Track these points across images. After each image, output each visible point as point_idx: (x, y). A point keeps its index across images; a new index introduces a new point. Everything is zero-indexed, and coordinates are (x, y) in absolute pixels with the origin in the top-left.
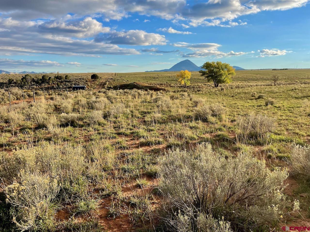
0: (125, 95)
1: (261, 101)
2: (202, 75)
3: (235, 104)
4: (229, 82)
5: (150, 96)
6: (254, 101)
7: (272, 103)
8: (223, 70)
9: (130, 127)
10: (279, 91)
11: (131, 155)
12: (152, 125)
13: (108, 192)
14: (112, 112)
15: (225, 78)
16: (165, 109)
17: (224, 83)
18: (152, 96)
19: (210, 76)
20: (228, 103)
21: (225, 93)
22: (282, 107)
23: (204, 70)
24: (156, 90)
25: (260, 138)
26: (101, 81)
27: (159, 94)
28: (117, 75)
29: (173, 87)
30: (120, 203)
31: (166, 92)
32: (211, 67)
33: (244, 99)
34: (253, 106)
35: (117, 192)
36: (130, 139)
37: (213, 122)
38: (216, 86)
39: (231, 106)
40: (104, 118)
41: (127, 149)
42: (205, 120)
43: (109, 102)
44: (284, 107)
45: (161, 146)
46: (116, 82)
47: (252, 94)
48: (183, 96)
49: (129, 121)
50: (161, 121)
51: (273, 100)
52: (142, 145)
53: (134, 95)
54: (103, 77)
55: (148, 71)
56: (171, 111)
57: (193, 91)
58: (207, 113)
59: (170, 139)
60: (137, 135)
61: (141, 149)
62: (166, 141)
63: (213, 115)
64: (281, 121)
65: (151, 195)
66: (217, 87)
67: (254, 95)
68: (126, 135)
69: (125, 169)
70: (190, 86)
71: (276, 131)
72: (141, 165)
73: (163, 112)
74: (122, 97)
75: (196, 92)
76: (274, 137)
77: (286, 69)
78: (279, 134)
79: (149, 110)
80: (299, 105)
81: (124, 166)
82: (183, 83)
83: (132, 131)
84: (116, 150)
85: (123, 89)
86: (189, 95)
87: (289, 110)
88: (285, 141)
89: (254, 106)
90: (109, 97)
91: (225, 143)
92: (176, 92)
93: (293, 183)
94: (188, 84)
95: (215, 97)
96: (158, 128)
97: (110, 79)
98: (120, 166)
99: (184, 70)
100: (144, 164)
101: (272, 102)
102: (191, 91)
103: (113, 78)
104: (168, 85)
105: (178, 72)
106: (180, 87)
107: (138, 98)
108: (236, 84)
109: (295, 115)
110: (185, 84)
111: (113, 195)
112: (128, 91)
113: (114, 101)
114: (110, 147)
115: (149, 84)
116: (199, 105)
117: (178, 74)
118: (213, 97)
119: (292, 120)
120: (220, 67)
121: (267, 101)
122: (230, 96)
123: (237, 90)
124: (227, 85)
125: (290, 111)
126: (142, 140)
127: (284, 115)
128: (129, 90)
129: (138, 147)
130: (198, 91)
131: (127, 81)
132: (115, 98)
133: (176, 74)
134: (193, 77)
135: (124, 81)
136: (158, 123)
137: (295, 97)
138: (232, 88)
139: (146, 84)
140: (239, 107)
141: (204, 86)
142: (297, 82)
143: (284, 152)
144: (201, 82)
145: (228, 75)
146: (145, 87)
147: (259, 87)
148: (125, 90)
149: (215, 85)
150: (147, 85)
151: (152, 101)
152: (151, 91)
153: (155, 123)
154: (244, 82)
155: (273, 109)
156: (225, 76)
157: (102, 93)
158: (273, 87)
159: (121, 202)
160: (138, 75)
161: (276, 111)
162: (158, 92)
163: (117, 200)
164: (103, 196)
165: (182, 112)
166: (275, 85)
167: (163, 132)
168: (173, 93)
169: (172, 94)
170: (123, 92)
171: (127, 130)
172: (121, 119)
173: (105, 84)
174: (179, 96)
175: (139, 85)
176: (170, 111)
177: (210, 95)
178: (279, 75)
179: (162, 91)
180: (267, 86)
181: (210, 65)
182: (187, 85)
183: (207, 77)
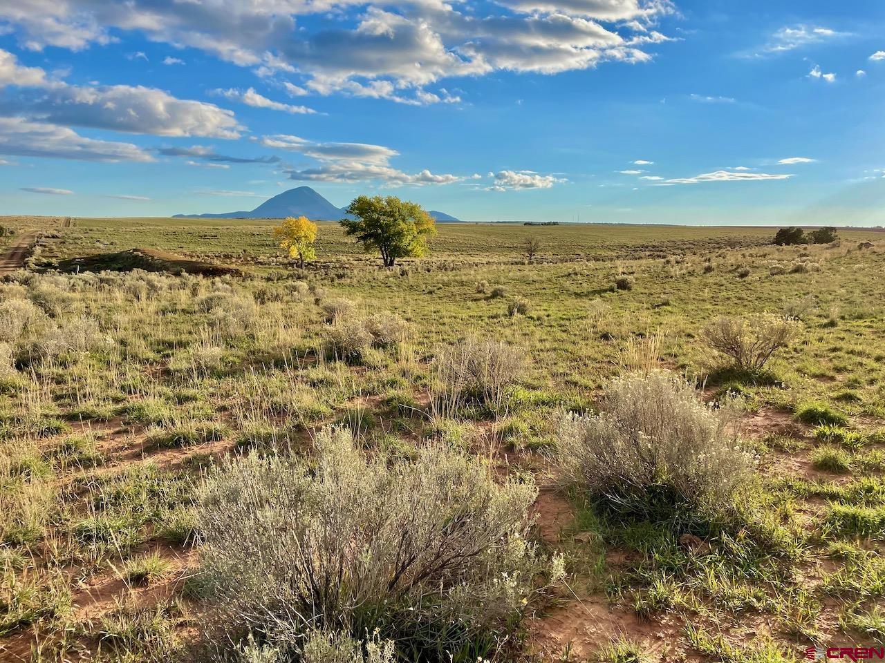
0: (100, 289)
1: (499, 305)
2: (349, 233)
3: (435, 312)
4: (422, 255)
5: (188, 291)
6: (483, 303)
7: (522, 309)
8: (404, 220)
9: (114, 392)
10: (541, 278)
11: (113, 483)
12: (191, 381)
13: (21, 613)
14: (50, 346)
15: (409, 244)
16: (238, 331)
17: (409, 256)
18: (194, 292)
19: (371, 236)
20: (418, 311)
21: (411, 283)
22: (546, 318)
23: (353, 218)
24: (212, 272)
25: (491, 400)
26: (13, 243)
27: (220, 285)
28: (75, 225)
29: (265, 264)
30: (64, 643)
31: (244, 280)
32: (373, 211)
33: (458, 298)
34: (480, 317)
35: (56, 610)
36: (112, 431)
37: (376, 364)
38: (389, 265)
39: (425, 318)
40: (19, 367)
41: (99, 464)
42: (354, 360)
43: (41, 312)
44: (550, 318)
45: (217, 447)
46: (71, 247)
47: (479, 287)
48: (295, 291)
49: (112, 374)
50: (220, 367)
51: (526, 301)
52: (153, 447)
53: (135, 289)
54: (22, 231)
55: (181, 216)
56: (255, 337)
57: (323, 277)
58: (360, 339)
59: (246, 423)
60: (139, 418)
61: (148, 461)
62: (236, 428)
63: (378, 345)
64: (541, 353)
65: (175, 603)
66: (391, 267)
67: (481, 288)
68: (98, 420)
69: (89, 531)
70: (316, 262)
71: (530, 381)
72: (148, 511)
73: (228, 341)
74: (90, 296)
75: (332, 280)
76: (523, 394)
77: (555, 224)
78: (534, 388)
79: (184, 337)
80: (581, 314)
81: (85, 523)
82: (294, 253)
83: (121, 406)
84: (60, 472)
85: (96, 270)
86: (312, 289)
87: (561, 326)
88: (548, 404)
89: (483, 318)
90: (39, 296)
91: (405, 421)
92: (272, 280)
93: (560, 509)
94: (311, 256)
95: (386, 293)
96: (211, 390)
97: (48, 237)
98: (69, 523)
99: (297, 216)
100: (158, 507)
101: (524, 305)
102: (318, 277)
103: (59, 235)
104: (249, 259)
105: (279, 221)
106: (285, 265)
107: (148, 298)
108: (439, 259)
109: (573, 338)
110: (301, 257)
111: (41, 619)
112: (111, 277)
113: (58, 310)
114: (36, 465)
115: (185, 255)
116: (338, 319)
117: (279, 227)
118: (379, 295)
119: (566, 351)
120: (398, 213)
121: (512, 303)
122: (424, 291)
123: (442, 277)
124: (417, 260)
125: (564, 329)
126: (155, 431)
127: (550, 338)
128: (117, 272)
129: (138, 456)
130: (340, 277)
131: (112, 244)
132: (63, 301)
133: (272, 227)
134: (322, 237)
135: (98, 244)
136: (212, 373)
137: (576, 294)
138: (429, 271)
139: (176, 255)
140: (446, 320)
141: (355, 263)
142: (579, 255)
143: (544, 432)
144: (348, 252)
145: (418, 233)
146: (174, 264)
147: (494, 267)
148: (103, 274)
149: (385, 261)
150: (182, 258)
151: (196, 308)
152: (191, 277)
153: (201, 374)
154: (458, 253)
155: (526, 324)
156: (410, 237)
157: (17, 283)
158: (527, 267)
159: (71, 638)
160: (148, 225)
161: (532, 328)
162: (217, 279)
163: (53, 637)
164: (5, 629)
165: (291, 337)
166: (531, 263)
167: (226, 403)
168: (264, 284)
169: (260, 284)
170: (97, 279)
171: (101, 403)
172: (85, 368)
173: (29, 253)
174: (281, 291)
175: (153, 257)
176: (252, 337)
177: (372, 287)
178: (539, 238)
179: (228, 277)
180: (512, 264)
181: (370, 205)
182: (308, 260)
183: (364, 238)
